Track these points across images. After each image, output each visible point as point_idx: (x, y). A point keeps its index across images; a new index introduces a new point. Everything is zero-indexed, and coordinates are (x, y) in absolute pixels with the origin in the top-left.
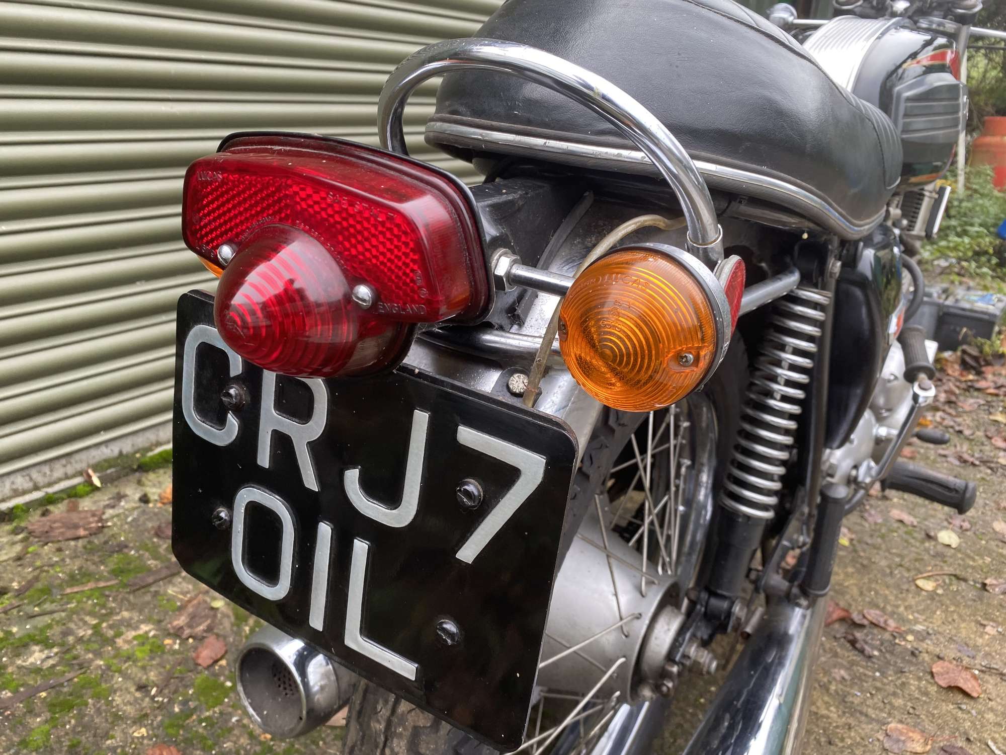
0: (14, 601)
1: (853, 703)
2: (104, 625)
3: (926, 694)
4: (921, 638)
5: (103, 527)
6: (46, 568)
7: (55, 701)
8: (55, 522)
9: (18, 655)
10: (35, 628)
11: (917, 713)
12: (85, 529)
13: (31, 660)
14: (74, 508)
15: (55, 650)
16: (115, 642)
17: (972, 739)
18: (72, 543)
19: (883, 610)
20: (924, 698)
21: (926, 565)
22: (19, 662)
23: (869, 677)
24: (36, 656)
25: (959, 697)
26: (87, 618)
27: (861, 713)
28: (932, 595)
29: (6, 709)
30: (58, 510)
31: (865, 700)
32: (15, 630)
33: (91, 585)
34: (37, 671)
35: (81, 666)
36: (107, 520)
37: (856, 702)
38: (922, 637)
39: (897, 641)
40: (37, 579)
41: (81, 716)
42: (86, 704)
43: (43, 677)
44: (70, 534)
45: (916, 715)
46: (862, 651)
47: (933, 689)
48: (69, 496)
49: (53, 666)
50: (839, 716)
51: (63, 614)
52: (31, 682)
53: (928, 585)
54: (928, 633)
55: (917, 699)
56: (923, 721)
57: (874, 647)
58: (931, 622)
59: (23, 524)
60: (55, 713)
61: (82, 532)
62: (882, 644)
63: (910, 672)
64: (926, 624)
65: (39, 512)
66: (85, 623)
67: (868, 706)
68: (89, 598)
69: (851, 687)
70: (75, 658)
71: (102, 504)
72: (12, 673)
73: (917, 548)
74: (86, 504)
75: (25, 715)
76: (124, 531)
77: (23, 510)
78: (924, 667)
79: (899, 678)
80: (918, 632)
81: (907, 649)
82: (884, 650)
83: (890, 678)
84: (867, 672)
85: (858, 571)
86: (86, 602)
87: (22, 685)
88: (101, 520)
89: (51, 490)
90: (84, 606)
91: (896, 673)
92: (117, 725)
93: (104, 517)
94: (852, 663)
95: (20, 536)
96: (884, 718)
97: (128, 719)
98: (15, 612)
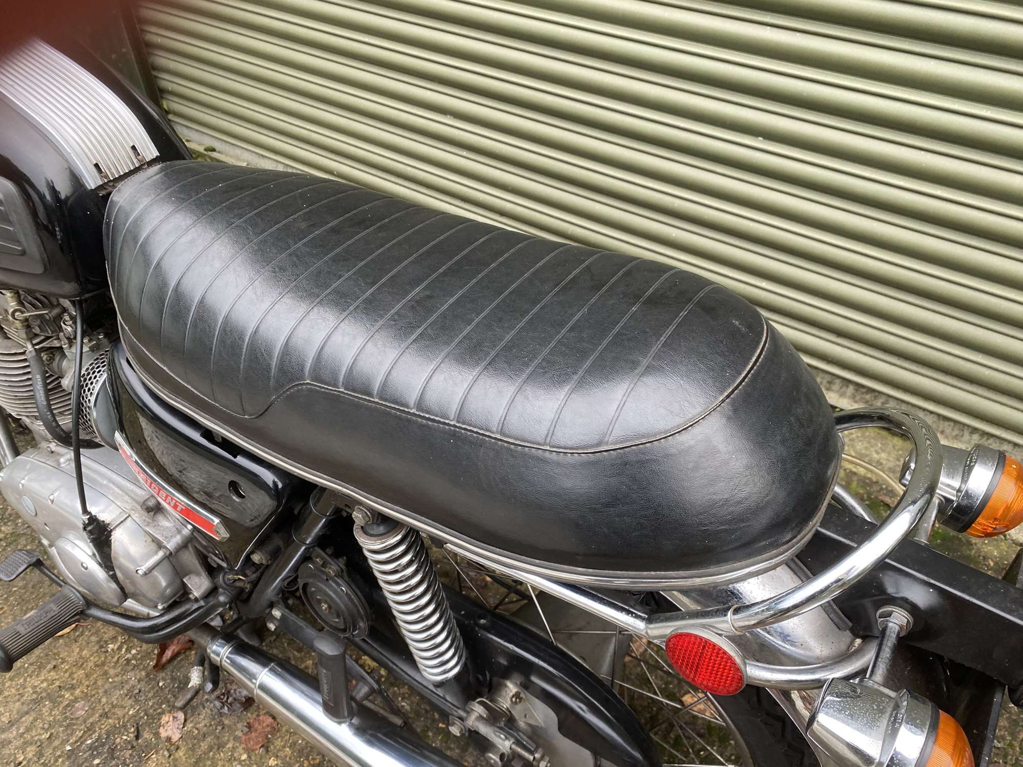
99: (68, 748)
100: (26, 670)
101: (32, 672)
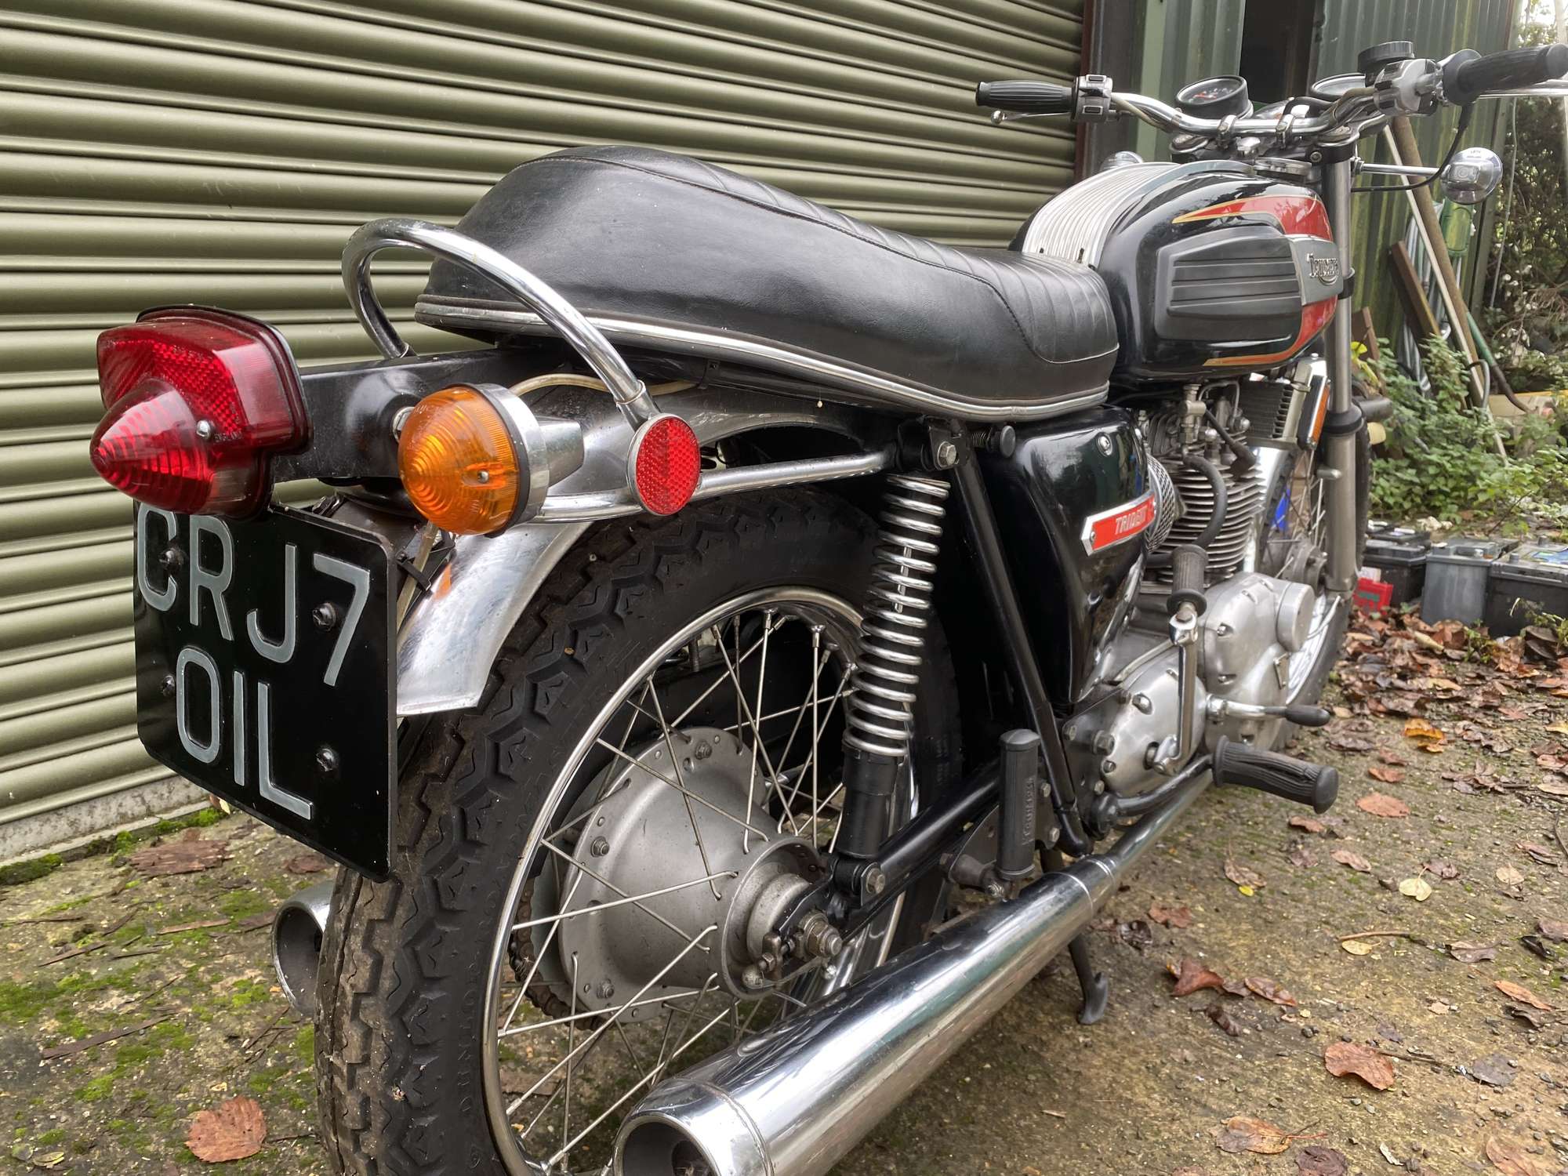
0: (98, 941)
1: (1190, 1090)
2: (202, 969)
3: (1306, 1083)
4: (1326, 1015)
5: (223, 860)
6: (145, 905)
7: (126, 1050)
8: (166, 852)
9: (92, 1000)
10: (119, 971)
11: (1284, 1106)
12: (201, 862)
13: (107, 1005)
14: (194, 838)
15: (137, 995)
16: (211, 989)
17: (1355, 1141)
18: (183, 878)
19: (1278, 979)
20: (1300, 1089)
21: (1367, 923)
22: (92, 1007)
23: (1226, 1059)
24: (114, 1001)
25: (1356, 1089)
26: (183, 962)
27: (1197, 1102)
28: (1361, 962)
29: (67, 1056)
30: (171, 841)
31: (1209, 1087)
32: (94, 972)
33: (197, 925)
34: (112, 1017)
35: (164, 1013)
36: (231, 852)
37: (1194, 1089)
38: (1326, 1013)
39: (1284, 1017)
40: (131, 917)
41: (153, 1066)
42: (162, 1055)
43: (117, 1023)
44: (181, 867)
45: (1280, 1108)
46: (1225, 1028)
47: (1318, 1079)
48: (190, 825)
49: (133, 1012)
50: (1162, 1105)
51: (155, 956)
52: (102, 1029)
53: (1358, 948)
54: (1338, 1009)
55: (1291, 1089)
56: (1290, 1115)
57: (1244, 1023)
58: (1348, 996)
59: (127, 856)
60: (123, 1063)
61: (196, 865)
62: (1261, 1019)
63: (1290, 1055)
64: (1339, 997)
65: (149, 842)
66: (179, 966)
67: (1212, 1095)
68: (189, 939)
69: (1194, 1071)
70: (159, 1004)
71: (228, 834)
72: (82, 1019)
73: (1361, 900)
74: (209, 834)
75: (88, 1063)
76: (250, 865)
77: (129, 839)
78: (1317, 1050)
79: (1271, 1063)
80: (1324, 1007)
81: (1298, 1027)
82: (1260, 1028)
83: (1257, 1063)
84: (1224, 1054)
85: (1256, 929)
86: (186, 943)
87: (90, 1032)
88: (222, 851)
89: (166, 816)
90: (182, 947)
91: (1268, 1056)
92: (195, 1078)
93: (228, 849)
94: (1207, 1042)
95: (121, 870)
96: (1231, 1110)
97: (207, 1071)
98: (98, 952)
99: (1239, 1056)
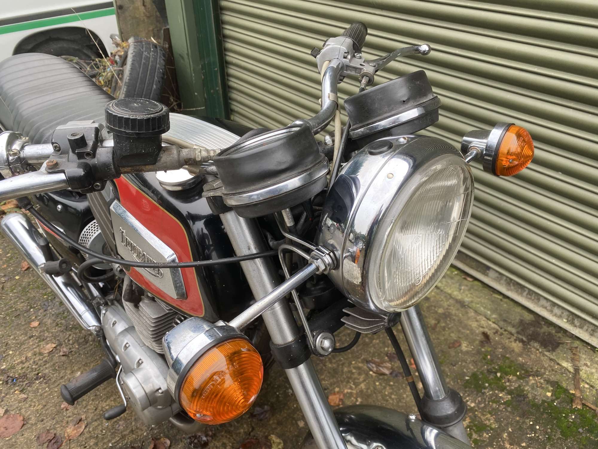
23: (112, 439)
100: (101, 397)
101: (104, 399)
